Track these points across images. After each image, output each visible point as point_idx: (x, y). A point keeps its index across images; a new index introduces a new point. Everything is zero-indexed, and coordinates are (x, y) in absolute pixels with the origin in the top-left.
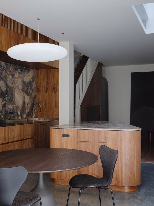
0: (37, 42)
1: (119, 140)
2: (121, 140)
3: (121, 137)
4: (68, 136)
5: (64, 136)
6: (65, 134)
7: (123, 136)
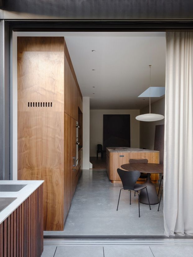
0: (149, 113)
2: (153, 157)
4: (123, 156)
5: (121, 156)
7: (154, 156)
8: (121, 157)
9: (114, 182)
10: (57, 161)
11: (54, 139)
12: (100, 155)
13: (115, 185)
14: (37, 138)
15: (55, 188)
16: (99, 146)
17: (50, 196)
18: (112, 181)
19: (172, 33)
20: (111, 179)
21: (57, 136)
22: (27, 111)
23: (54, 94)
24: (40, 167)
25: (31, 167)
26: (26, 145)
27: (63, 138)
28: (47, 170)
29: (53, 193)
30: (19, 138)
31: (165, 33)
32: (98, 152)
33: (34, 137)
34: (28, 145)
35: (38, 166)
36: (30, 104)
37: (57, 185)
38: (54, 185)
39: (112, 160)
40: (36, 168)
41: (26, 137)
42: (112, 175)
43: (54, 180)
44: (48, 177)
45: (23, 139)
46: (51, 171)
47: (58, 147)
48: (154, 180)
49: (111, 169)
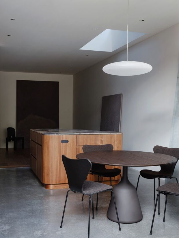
1: (113, 142)
2: (114, 142)
3: (114, 139)
4: (67, 141)
6: (64, 140)
7: (116, 139)
8: (64, 144)
9: (51, 187)
12: (11, 145)
13: (52, 192)
16: (10, 130)
18: (46, 186)
20: (46, 183)
32: (8, 140)
39: (48, 148)
42: (48, 175)
48: (116, 179)
49: (46, 165)
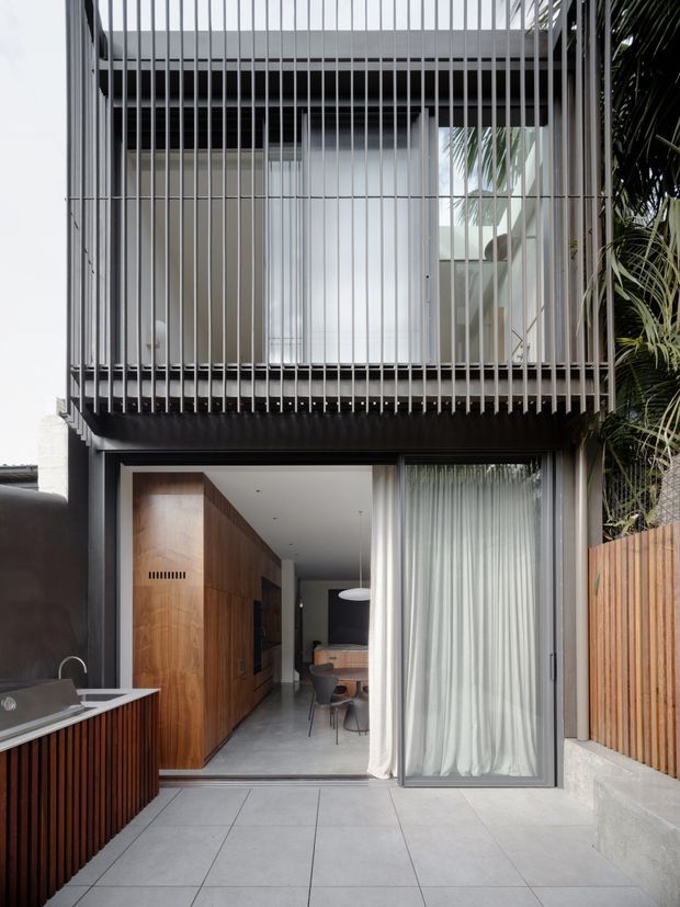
10: (193, 661)
11: (188, 627)
14: (162, 627)
15: (190, 702)
17: (183, 715)
19: (381, 468)
21: (193, 622)
22: (147, 584)
23: (189, 559)
24: (168, 672)
25: (153, 672)
26: (145, 637)
27: (202, 626)
28: (178, 675)
29: (187, 711)
30: (136, 626)
31: (371, 467)
33: (158, 625)
34: (149, 637)
35: (163, 670)
36: (152, 575)
37: (193, 698)
38: (189, 699)
40: (161, 673)
41: (146, 625)
43: (188, 692)
44: (179, 686)
45: (142, 628)
46: (183, 677)
47: (195, 640)
